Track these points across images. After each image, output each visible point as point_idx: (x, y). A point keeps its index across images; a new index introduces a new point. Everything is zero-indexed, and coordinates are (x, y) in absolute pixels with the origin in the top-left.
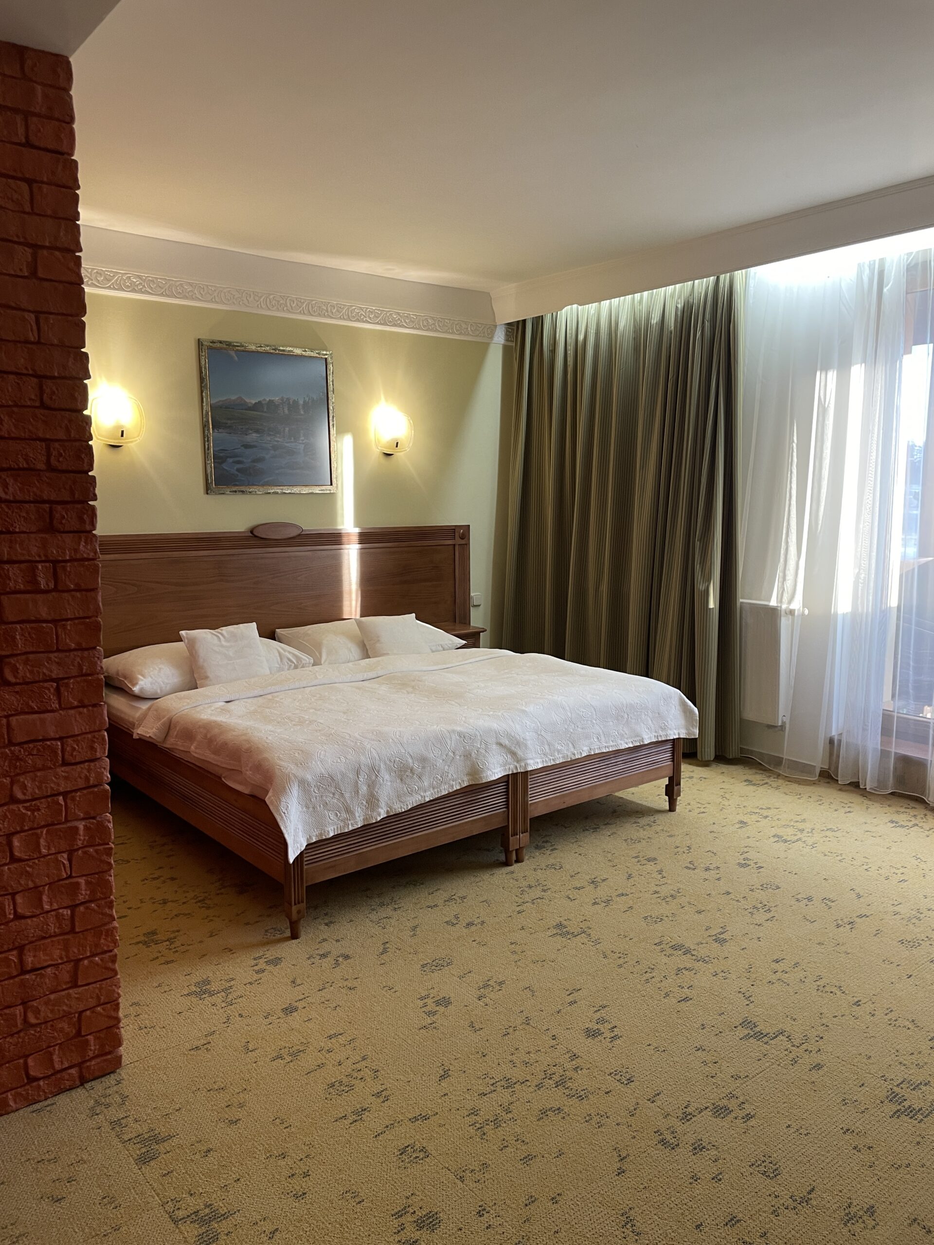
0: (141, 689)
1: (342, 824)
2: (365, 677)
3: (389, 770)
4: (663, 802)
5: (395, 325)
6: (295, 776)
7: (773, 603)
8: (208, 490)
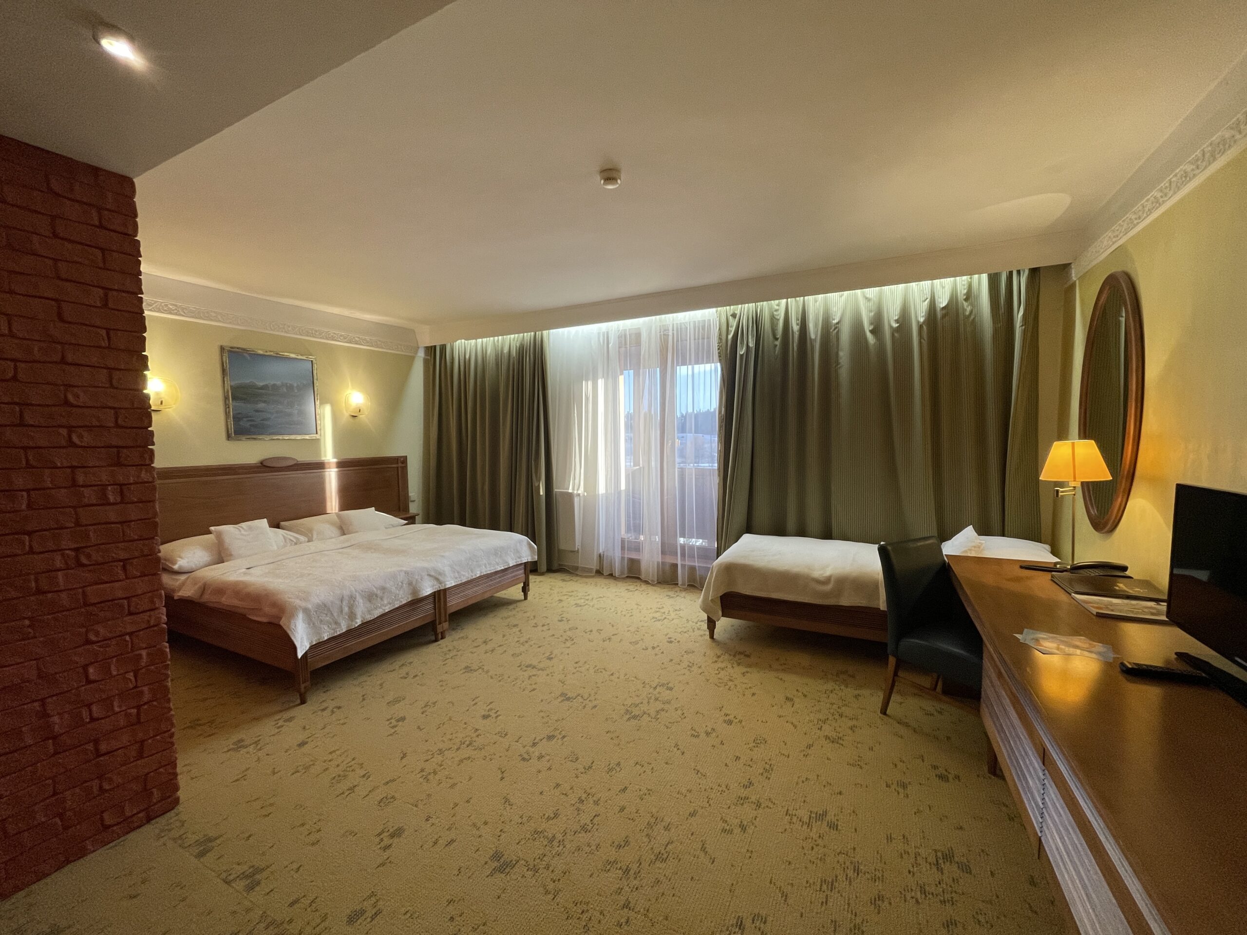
0: (180, 567)
1: (333, 631)
2: (343, 546)
3: (363, 597)
4: (521, 596)
5: (356, 344)
6: (300, 607)
7: (570, 491)
8: (229, 437)
